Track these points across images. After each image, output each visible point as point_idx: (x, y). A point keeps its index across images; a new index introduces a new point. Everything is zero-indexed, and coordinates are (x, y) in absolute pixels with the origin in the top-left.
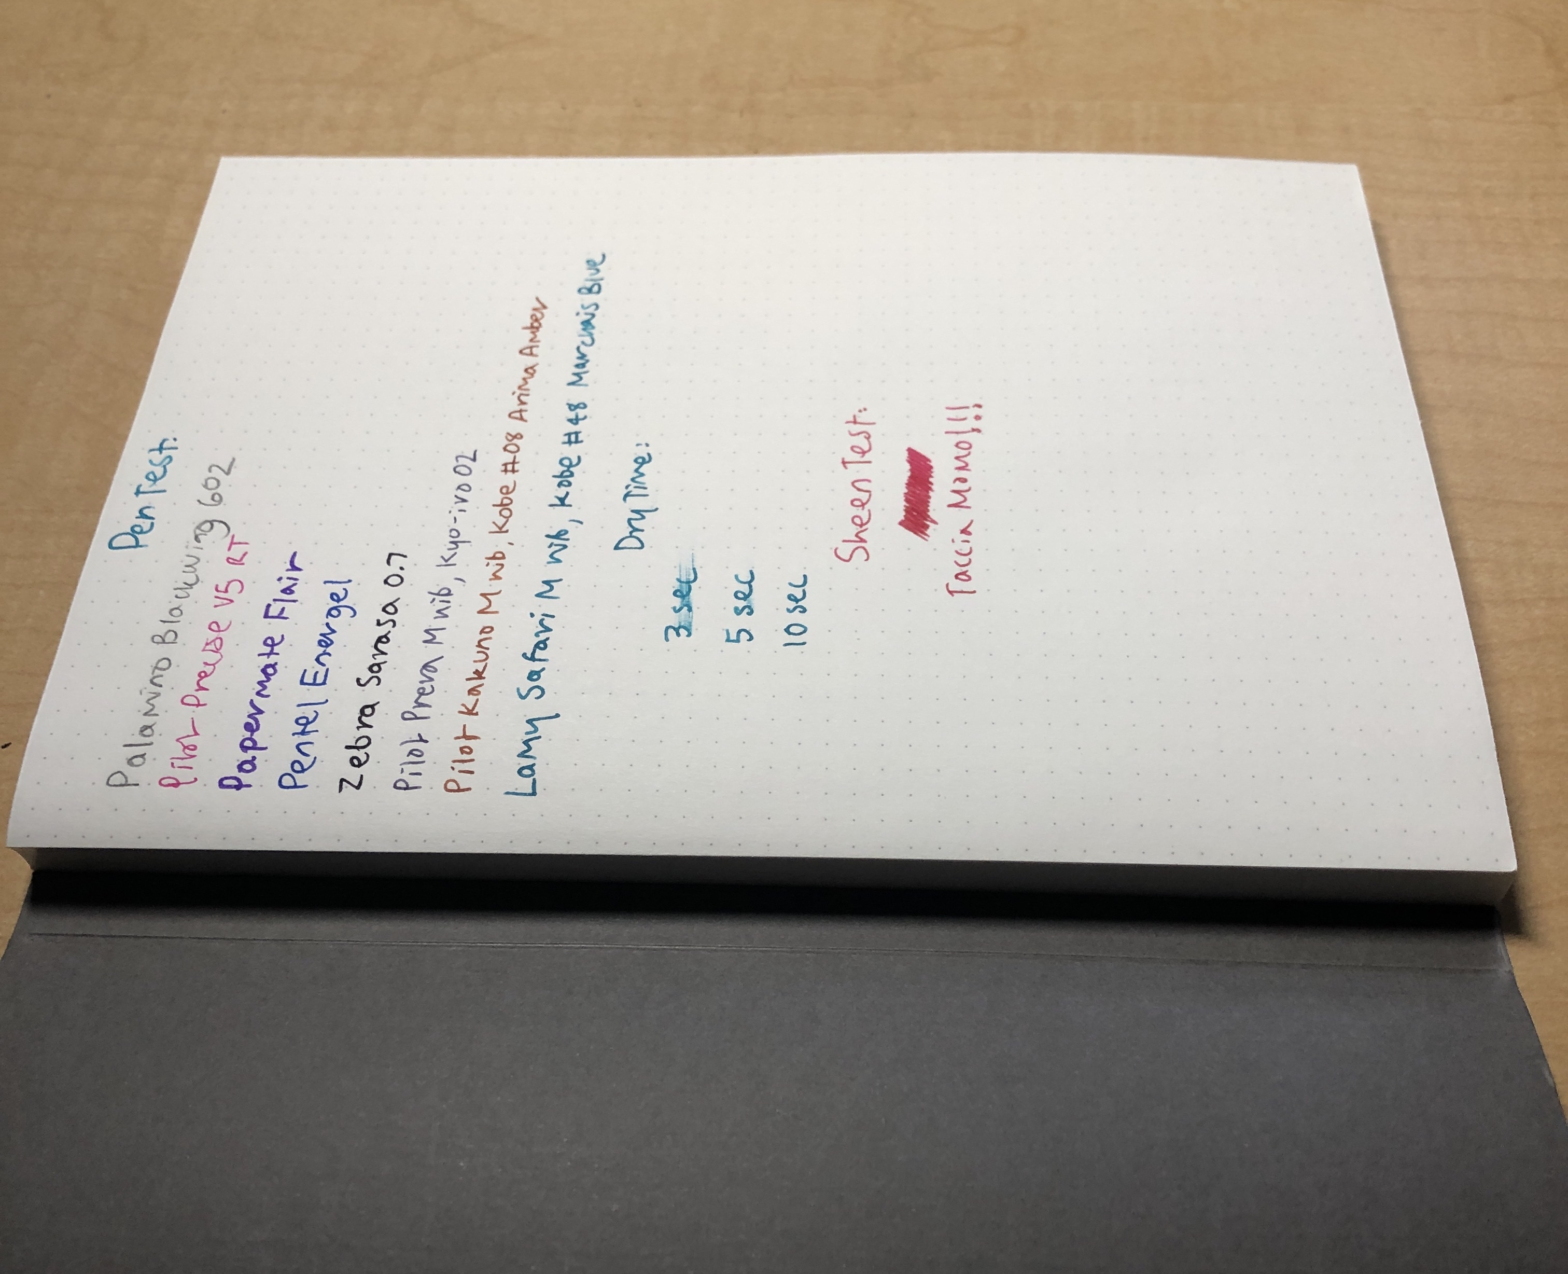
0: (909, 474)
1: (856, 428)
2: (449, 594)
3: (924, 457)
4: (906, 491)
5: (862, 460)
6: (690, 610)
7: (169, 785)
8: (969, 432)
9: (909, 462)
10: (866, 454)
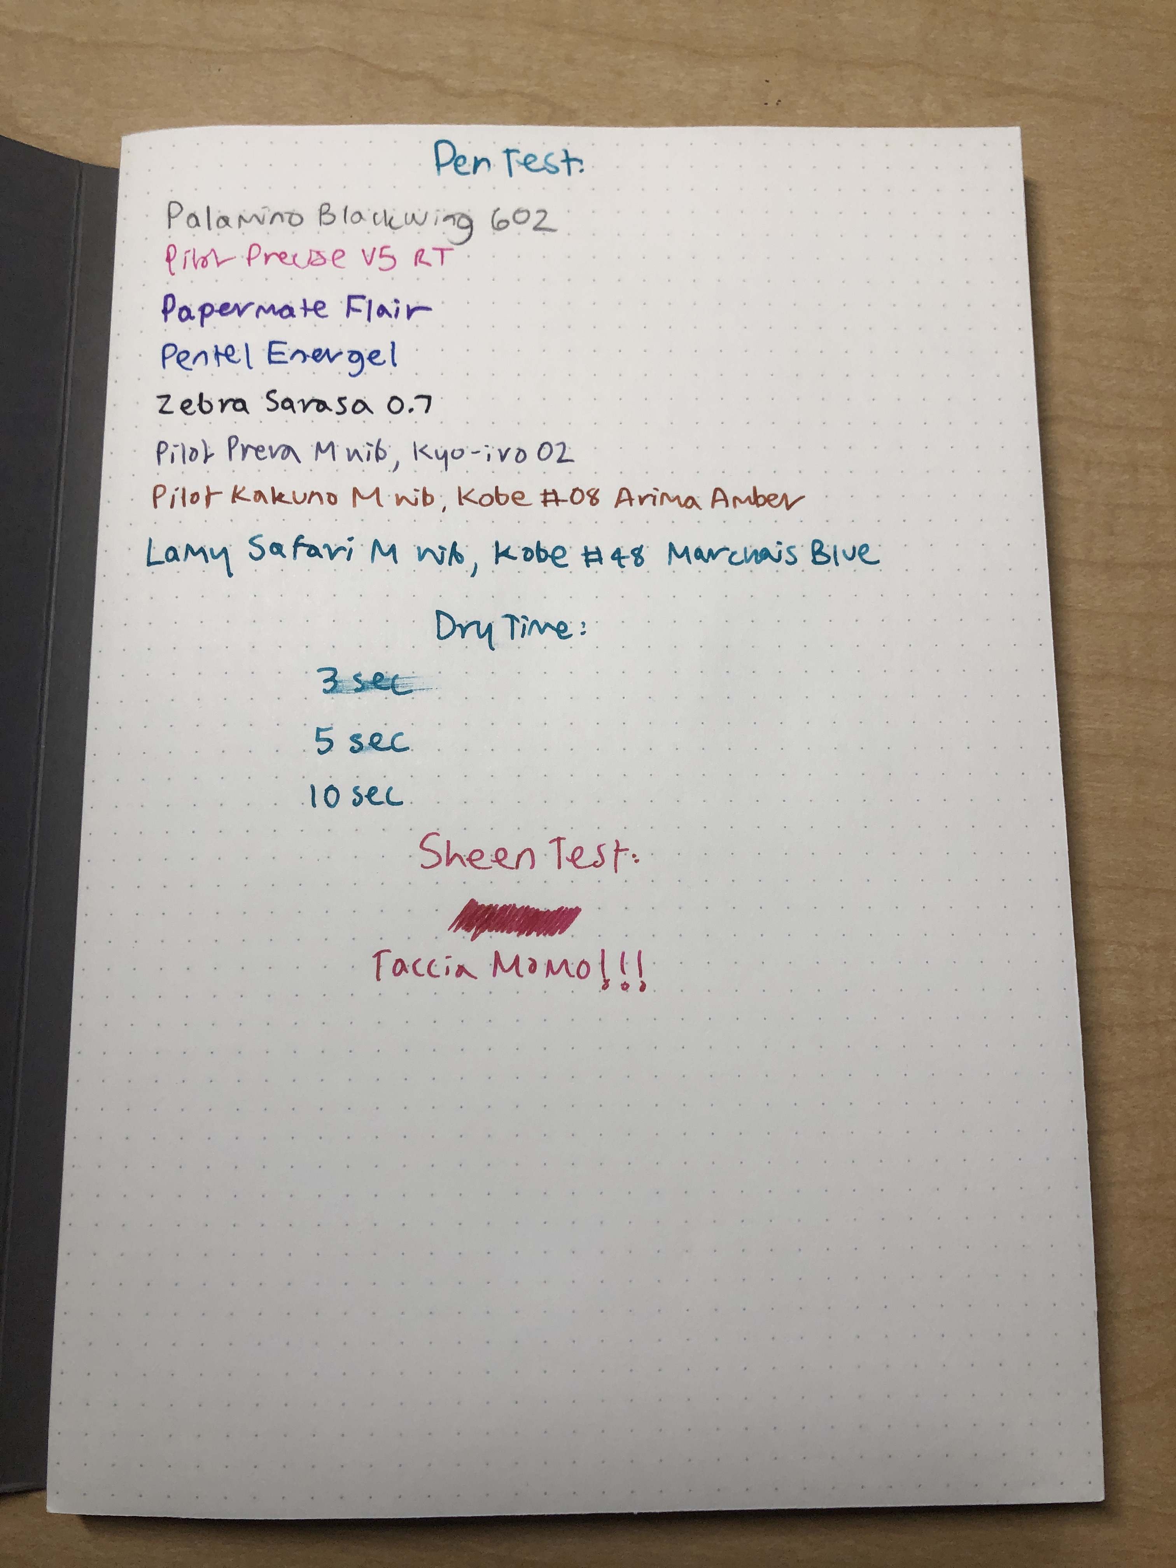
0: (542, 909)
1: (609, 853)
2: (378, 458)
3: (567, 926)
4: (518, 907)
5: (563, 860)
6: (357, 690)
7: (168, 253)
8: (604, 976)
9: (560, 909)
10: (571, 864)
